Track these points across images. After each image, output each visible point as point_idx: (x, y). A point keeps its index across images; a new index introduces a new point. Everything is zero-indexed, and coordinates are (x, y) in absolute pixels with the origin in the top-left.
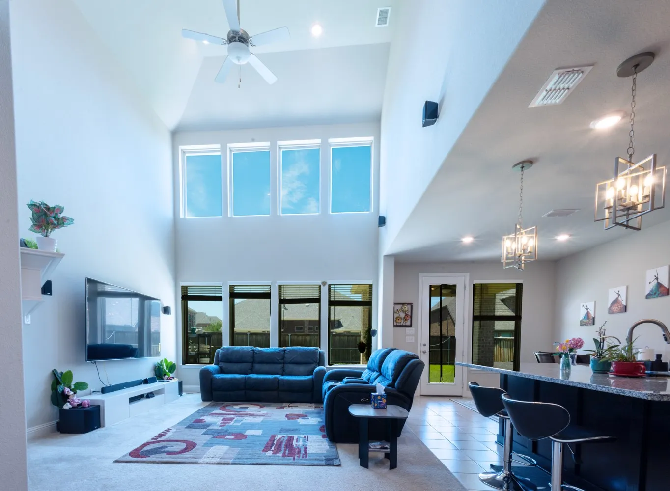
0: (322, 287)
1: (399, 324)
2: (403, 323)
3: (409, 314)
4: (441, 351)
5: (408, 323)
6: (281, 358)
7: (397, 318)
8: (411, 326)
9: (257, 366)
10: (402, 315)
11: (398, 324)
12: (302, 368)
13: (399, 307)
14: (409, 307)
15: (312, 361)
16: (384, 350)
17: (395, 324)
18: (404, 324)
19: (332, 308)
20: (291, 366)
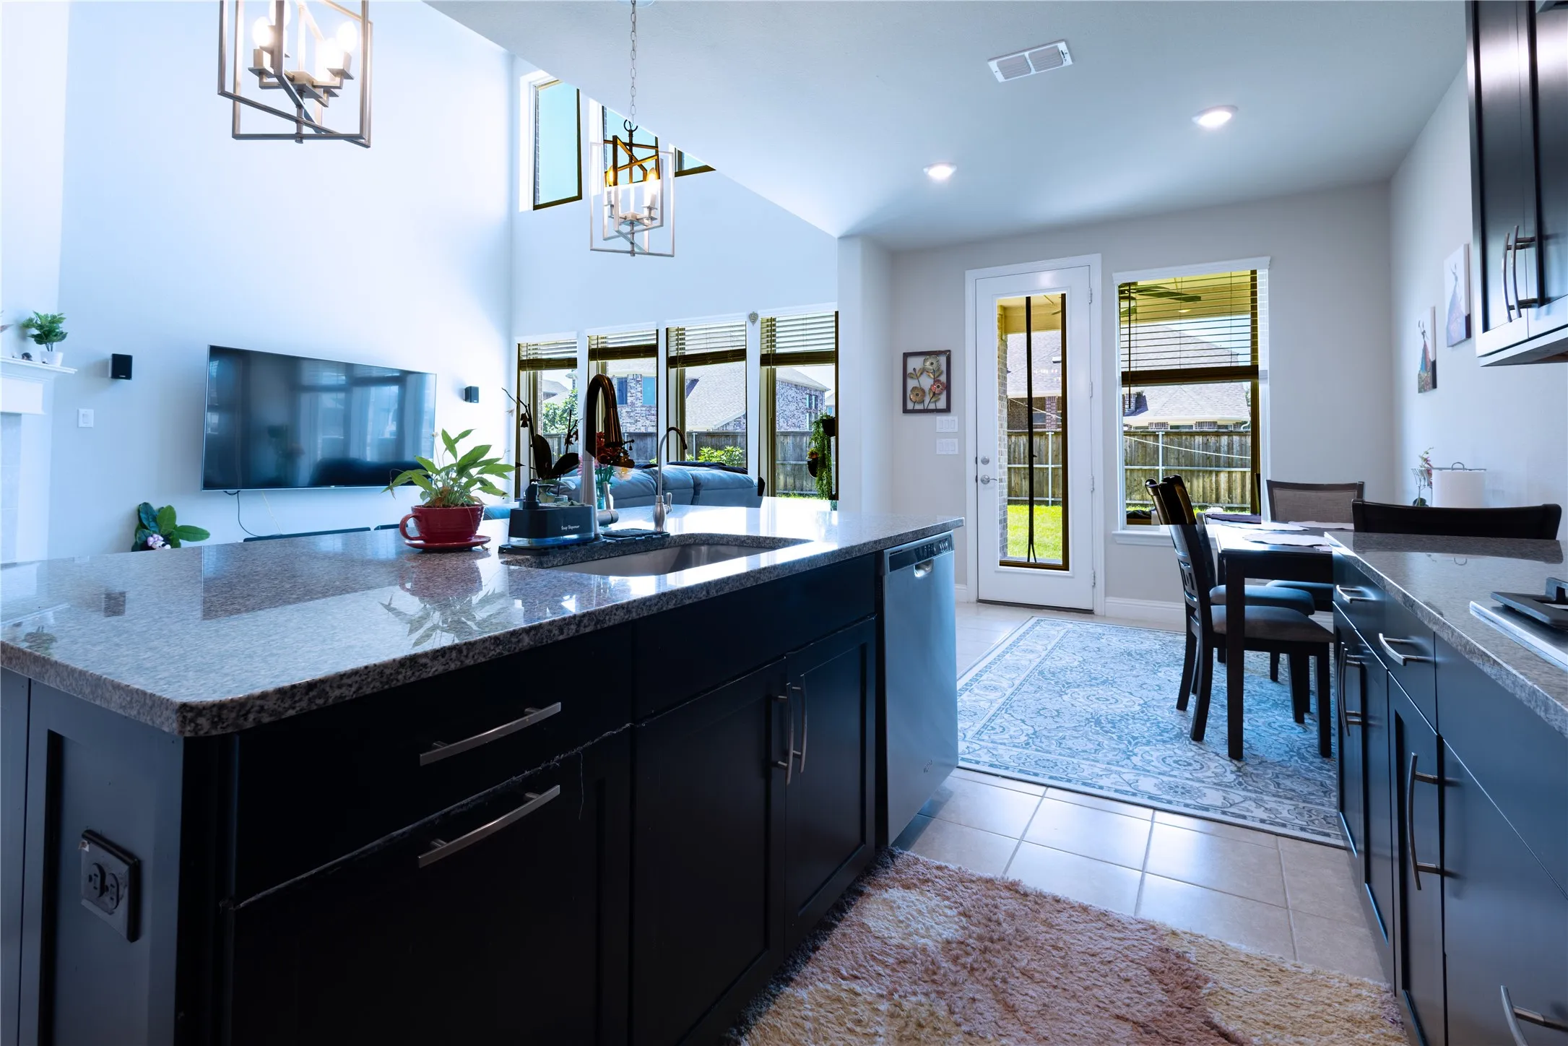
1: (918, 407)
2: (928, 403)
3: (944, 378)
4: (1031, 468)
5: (942, 404)
7: (912, 391)
8: (948, 410)
10: (927, 382)
11: (915, 407)
13: (916, 362)
14: (943, 360)
17: (910, 407)
18: (932, 406)
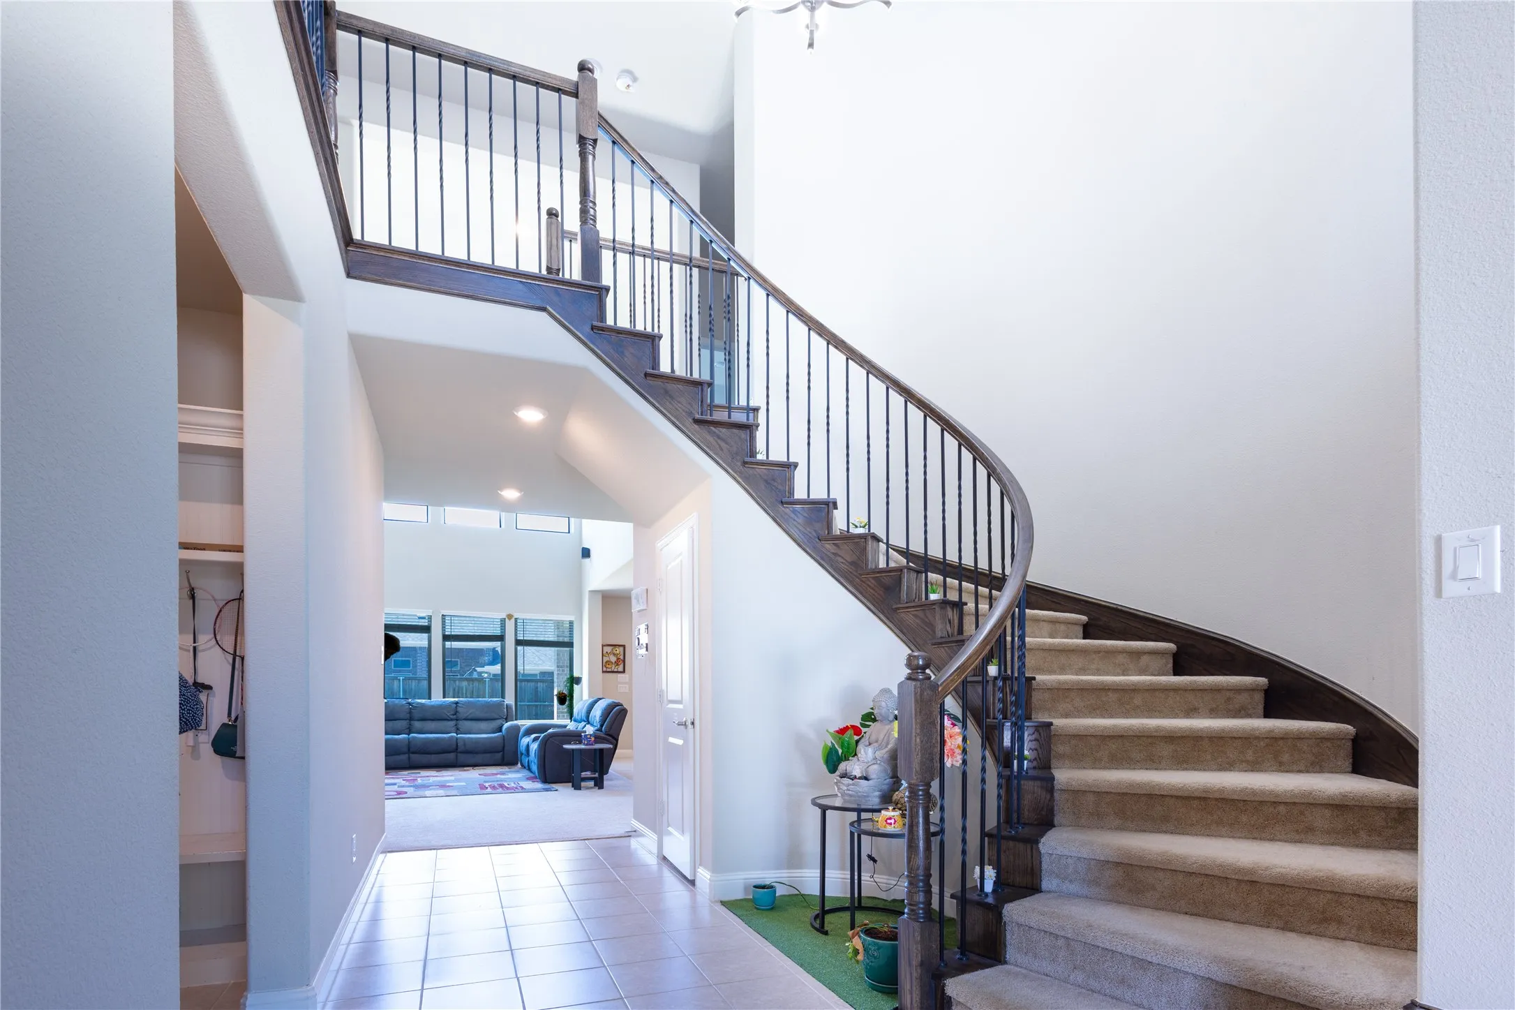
0: (507, 620)
1: (610, 670)
2: (614, 668)
3: (622, 657)
5: (621, 669)
6: (453, 713)
7: (606, 662)
8: (624, 672)
9: (417, 724)
10: (613, 659)
11: (608, 670)
12: (483, 725)
13: (608, 649)
14: (622, 649)
15: (497, 717)
16: (591, 700)
17: (605, 669)
18: (615, 670)
19: (520, 648)
20: (468, 724)
